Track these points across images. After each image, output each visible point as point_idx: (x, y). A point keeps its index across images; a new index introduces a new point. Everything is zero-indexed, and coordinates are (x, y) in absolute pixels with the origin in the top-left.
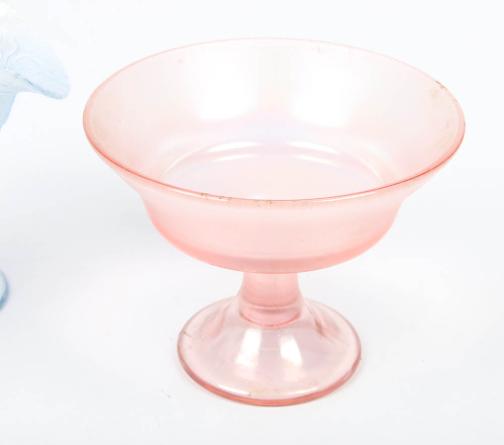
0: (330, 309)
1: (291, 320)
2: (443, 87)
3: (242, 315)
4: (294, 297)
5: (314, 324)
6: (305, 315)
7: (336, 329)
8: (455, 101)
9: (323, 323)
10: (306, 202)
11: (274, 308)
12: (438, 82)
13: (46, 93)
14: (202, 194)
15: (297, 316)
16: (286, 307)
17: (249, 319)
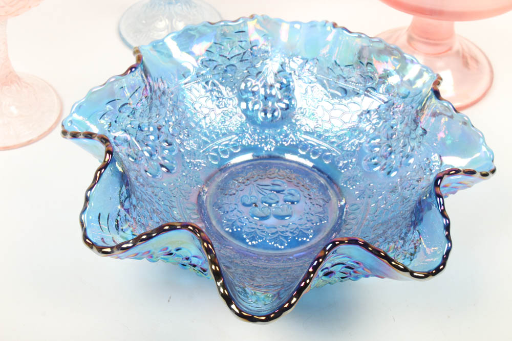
1: (445, 52)
3: (410, 45)
5: (461, 52)
6: (456, 47)
11: (435, 42)
15: (450, 49)
16: (445, 41)
17: (415, 49)
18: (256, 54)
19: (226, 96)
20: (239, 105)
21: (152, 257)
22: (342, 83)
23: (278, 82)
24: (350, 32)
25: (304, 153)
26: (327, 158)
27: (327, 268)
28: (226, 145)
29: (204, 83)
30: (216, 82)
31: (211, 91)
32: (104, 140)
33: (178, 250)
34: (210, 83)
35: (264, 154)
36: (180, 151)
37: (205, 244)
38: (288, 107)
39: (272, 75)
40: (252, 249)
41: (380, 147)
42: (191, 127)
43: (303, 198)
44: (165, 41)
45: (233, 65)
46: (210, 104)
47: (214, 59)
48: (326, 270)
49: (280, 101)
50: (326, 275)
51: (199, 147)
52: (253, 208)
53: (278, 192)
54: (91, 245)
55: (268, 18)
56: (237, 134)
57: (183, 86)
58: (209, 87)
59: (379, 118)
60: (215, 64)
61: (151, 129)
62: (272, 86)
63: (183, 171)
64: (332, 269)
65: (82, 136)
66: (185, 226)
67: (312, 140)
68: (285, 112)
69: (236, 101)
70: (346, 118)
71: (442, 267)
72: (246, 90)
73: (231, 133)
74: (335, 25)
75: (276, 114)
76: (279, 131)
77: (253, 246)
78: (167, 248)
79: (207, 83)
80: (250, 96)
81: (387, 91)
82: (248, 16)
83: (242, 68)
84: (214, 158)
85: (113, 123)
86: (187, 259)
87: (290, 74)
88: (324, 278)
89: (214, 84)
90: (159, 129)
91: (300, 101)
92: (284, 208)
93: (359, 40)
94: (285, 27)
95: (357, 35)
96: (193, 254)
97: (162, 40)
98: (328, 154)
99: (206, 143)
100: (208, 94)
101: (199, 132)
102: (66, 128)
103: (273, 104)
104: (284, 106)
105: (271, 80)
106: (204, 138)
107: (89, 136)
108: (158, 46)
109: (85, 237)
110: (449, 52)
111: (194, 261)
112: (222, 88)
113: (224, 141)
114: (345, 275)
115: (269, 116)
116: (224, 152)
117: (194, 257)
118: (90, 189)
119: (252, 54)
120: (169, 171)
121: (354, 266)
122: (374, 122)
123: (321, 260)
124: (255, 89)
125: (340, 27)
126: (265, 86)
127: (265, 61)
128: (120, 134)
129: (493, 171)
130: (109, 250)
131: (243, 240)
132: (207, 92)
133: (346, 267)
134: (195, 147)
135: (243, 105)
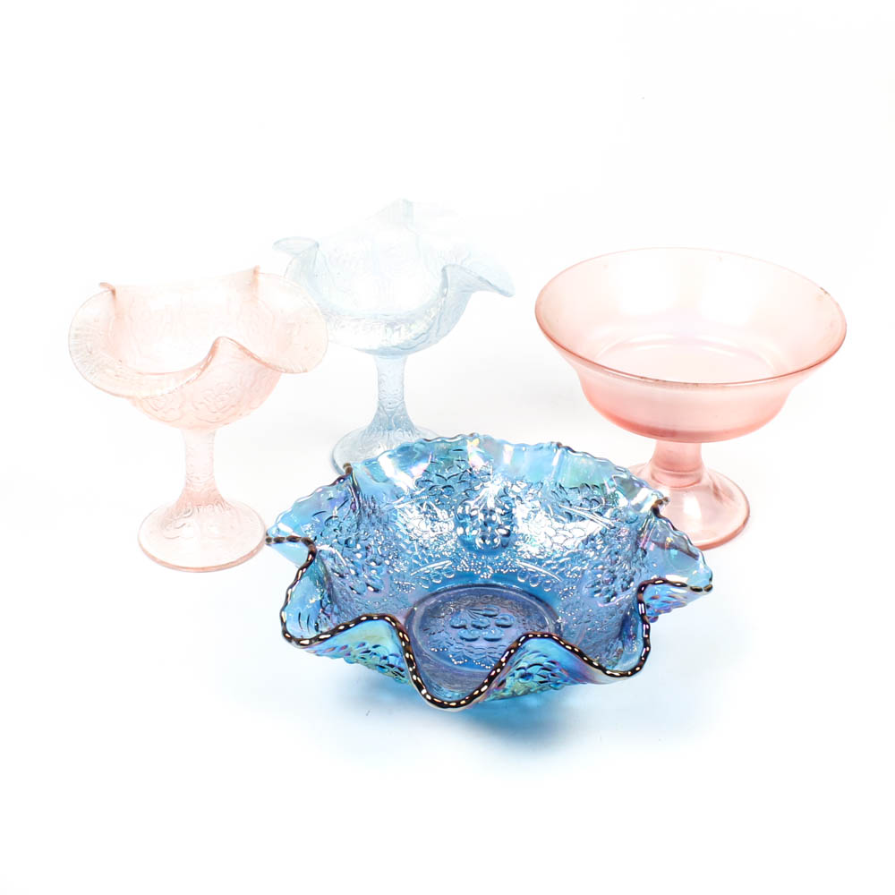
0: (726, 477)
1: (691, 485)
2: (826, 293)
3: (653, 478)
4: (698, 465)
5: (712, 487)
6: (705, 481)
7: (731, 496)
8: (838, 305)
9: (719, 487)
10: (723, 386)
11: (680, 473)
12: (822, 289)
13: (502, 292)
14: (642, 378)
15: (698, 481)
16: (692, 473)
17: (659, 482)
18: (476, 475)
19: (442, 519)
20: (455, 530)
21: (349, 654)
22: (566, 508)
23: (499, 507)
24: (574, 452)
25: (523, 581)
26: (547, 585)
27: (523, 668)
28: (440, 570)
29: (418, 505)
30: (431, 503)
31: (426, 513)
32: (307, 542)
33: (375, 647)
34: (424, 505)
35: (479, 581)
36: (388, 572)
37: (401, 634)
38: (508, 535)
39: (492, 499)
40: (458, 667)
41: (602, 573)
42: (401, 548)
43: (516, 623)
44: (379, 460)
45: (450, 486)
46: (423, 526)
47: (431, 479)
48: (523, 671)
49: (500, 526)
50: (523, 676)
51: (410, 570)
52: (462, 631)
53: (490, 616)
54: (290, 639)
55: (492, 439)
56: (451, 559)
57: (395, 507)
58: (424, 509)
59: (605, 544)
60: (431, 484)
61: (359, 547)
62: (492, 512)
63: (390, 592)
64: (529, 670)
65: (285, 540)
66: (382, 617)
67: (531, 567)
68: (507, 539)
69: (452, 526)
70: (569, 544)
71: (638, 669)
72: (464, 515)
73: (444, 557)
74: (559, 445)
75: (496, 540)
76: (497, 557)
77: (458, 664)
78: (364, 644)
79: (421, 505)
80: (468, 520)
81: (615, 516)
82: (468, 433)
83: (460, 490)
84: (426, 582)
85: (319, 536)
86: (385, 658)
87: (513, 499)
88: (521, 680)
89: (429, 507)
90: (367, 548)
91: (522, 528)
92: (495, 632)
93: (583, 460)
94: (508, 449)
95: (581, 455)
96: (391, 653)
97: (376, 460)
98: (548, 582)
99: (417, 566)
100: (422, 516)
101: (410, 555)
102: (270, 536)
103: (492, 530)
104: (505, 532)
105: (491, 504)
106: (416, 562)
107: (293, 539)
108: (372, 464)
109: (285, 632)
110: (696, 485)
111: (392, 660)
112: (438, 511)
113: (438, 565)
114: (543, 679)
115: (488, 542)
116: (437, 577)
117: (391, 655)
118: (291, 587)
119: (470, 474)
120: (376, 590)
121: (552, 667)
122: (598, 548)
123: (512, 651)
124: (473, 513)
125: (564, 447)
126: (484, 511)
127: (485, 484)
128: (326, 548)
129: (709, 589)
130: (307, 642)
131: (450, 660)
132: (421, 513)
133: (544, 669)
134: (405, 569)
135: (460, 531)
